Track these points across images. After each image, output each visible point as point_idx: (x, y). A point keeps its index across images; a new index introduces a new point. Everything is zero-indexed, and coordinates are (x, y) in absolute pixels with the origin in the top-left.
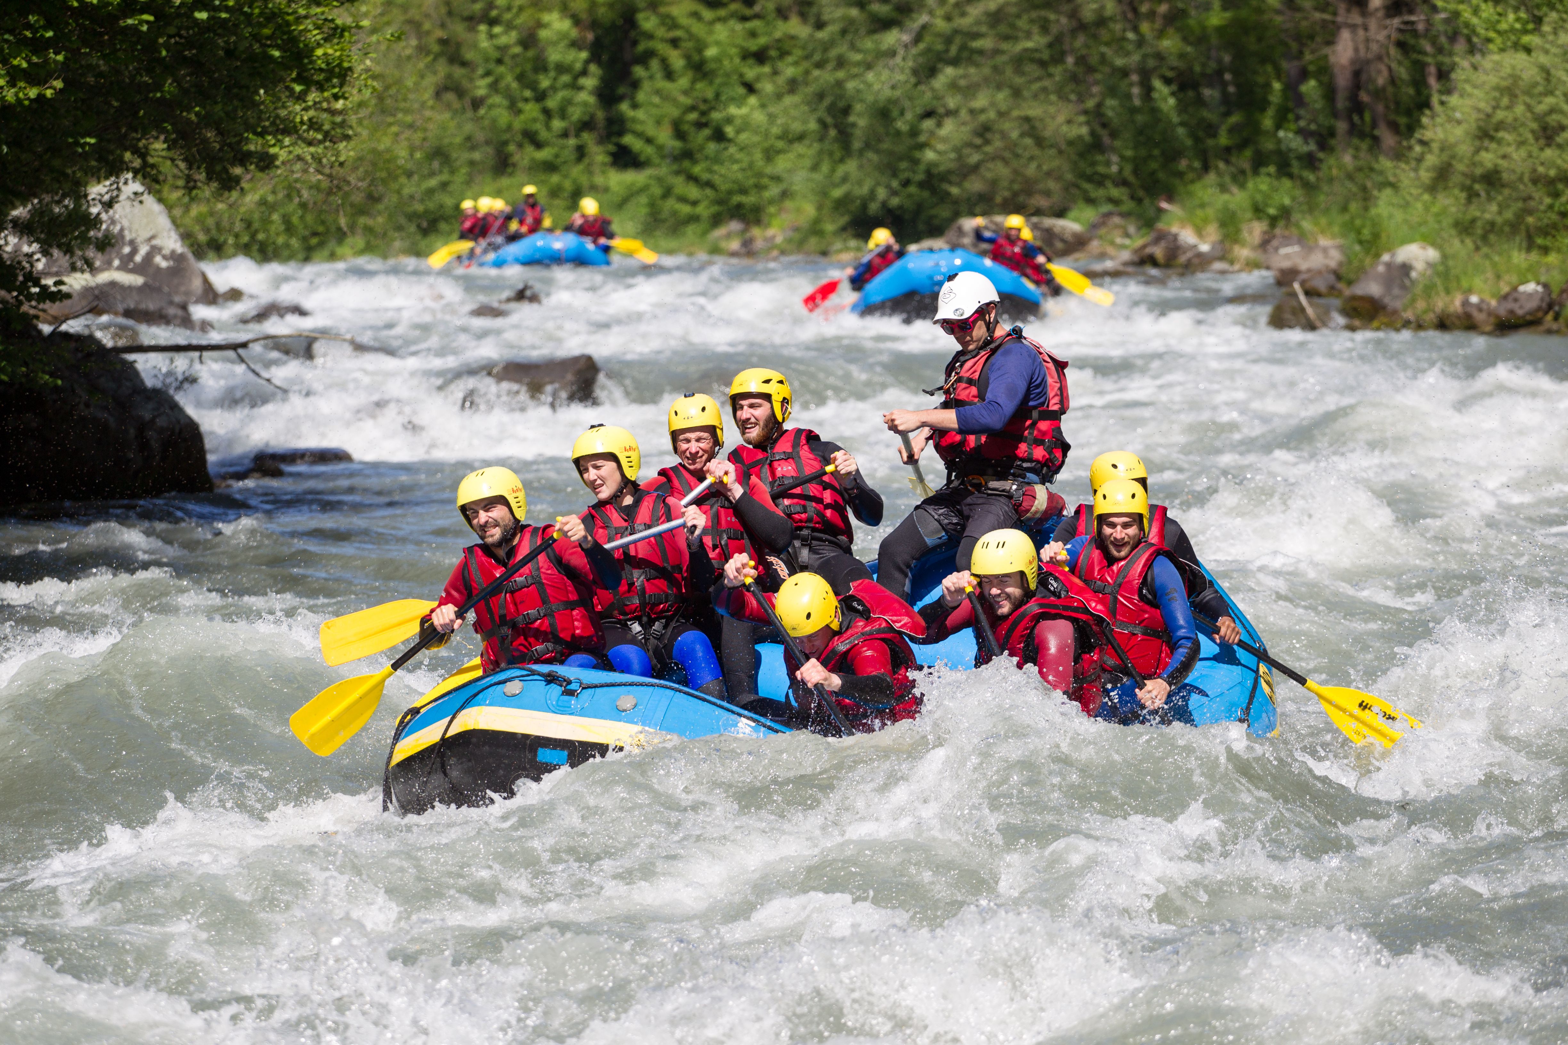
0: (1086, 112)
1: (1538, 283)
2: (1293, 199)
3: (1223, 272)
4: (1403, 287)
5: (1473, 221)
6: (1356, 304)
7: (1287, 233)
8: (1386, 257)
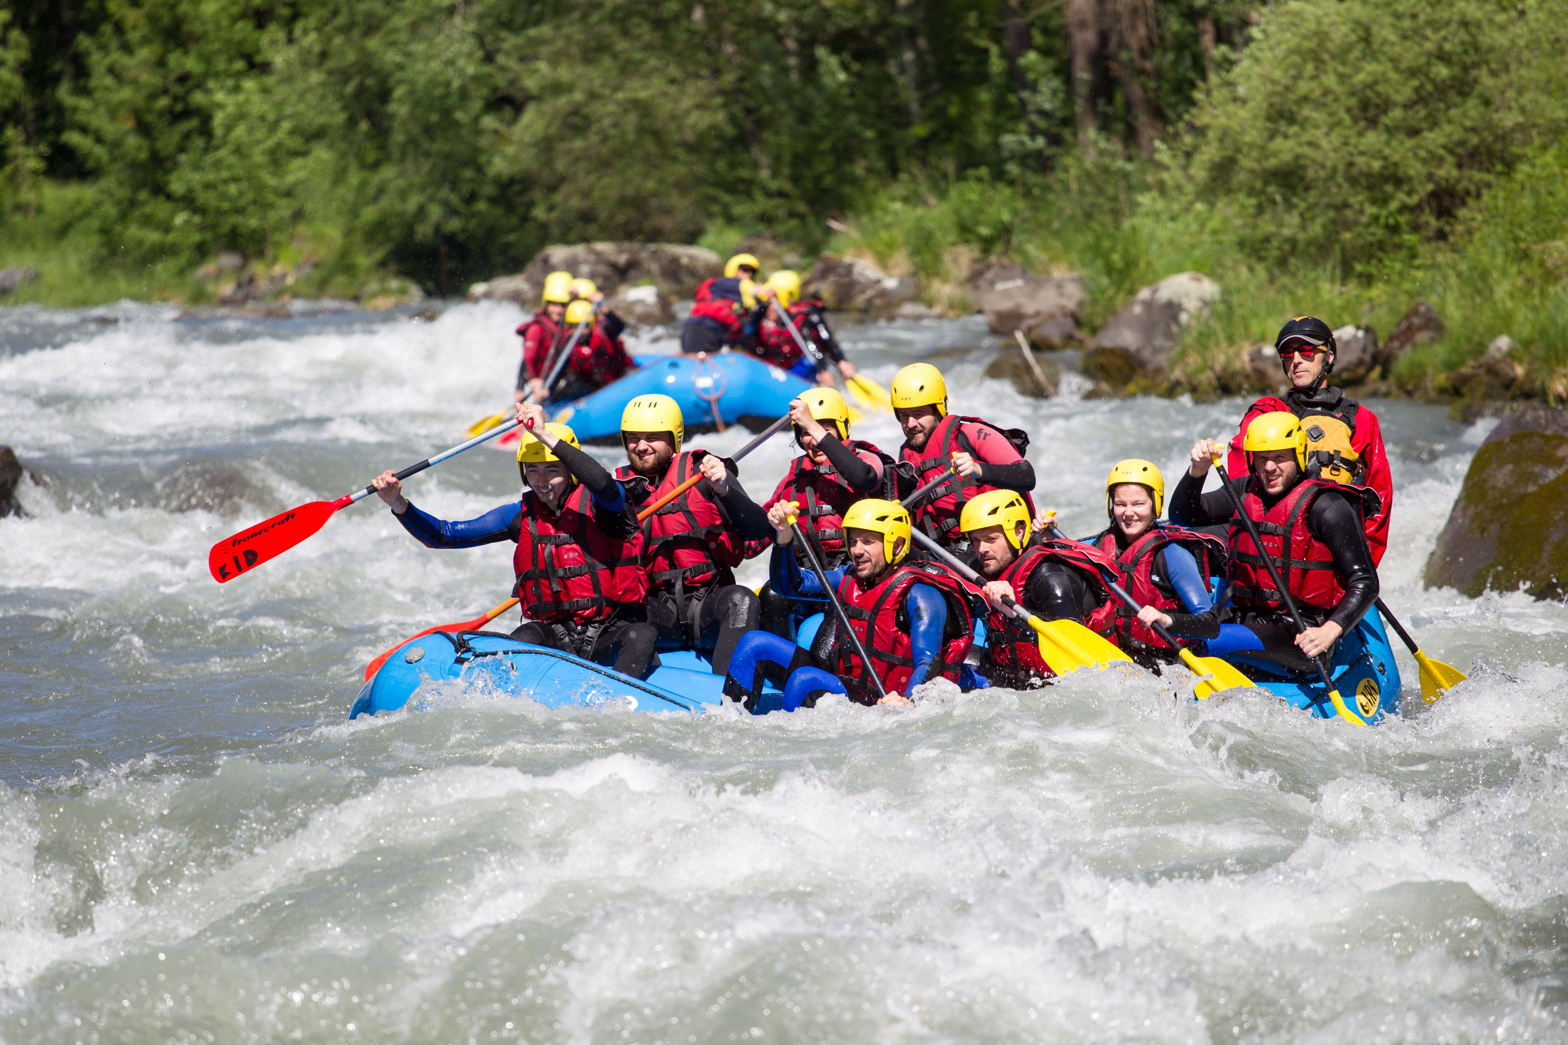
0: (722, 92)
1: (1358, 328)
2: (1015, 212)
3: (918, 318)
4: (1169, 335)
5: (1267, 240)
6: (1102, 360)
7: (1006, 261)
8: (1144, 294)
